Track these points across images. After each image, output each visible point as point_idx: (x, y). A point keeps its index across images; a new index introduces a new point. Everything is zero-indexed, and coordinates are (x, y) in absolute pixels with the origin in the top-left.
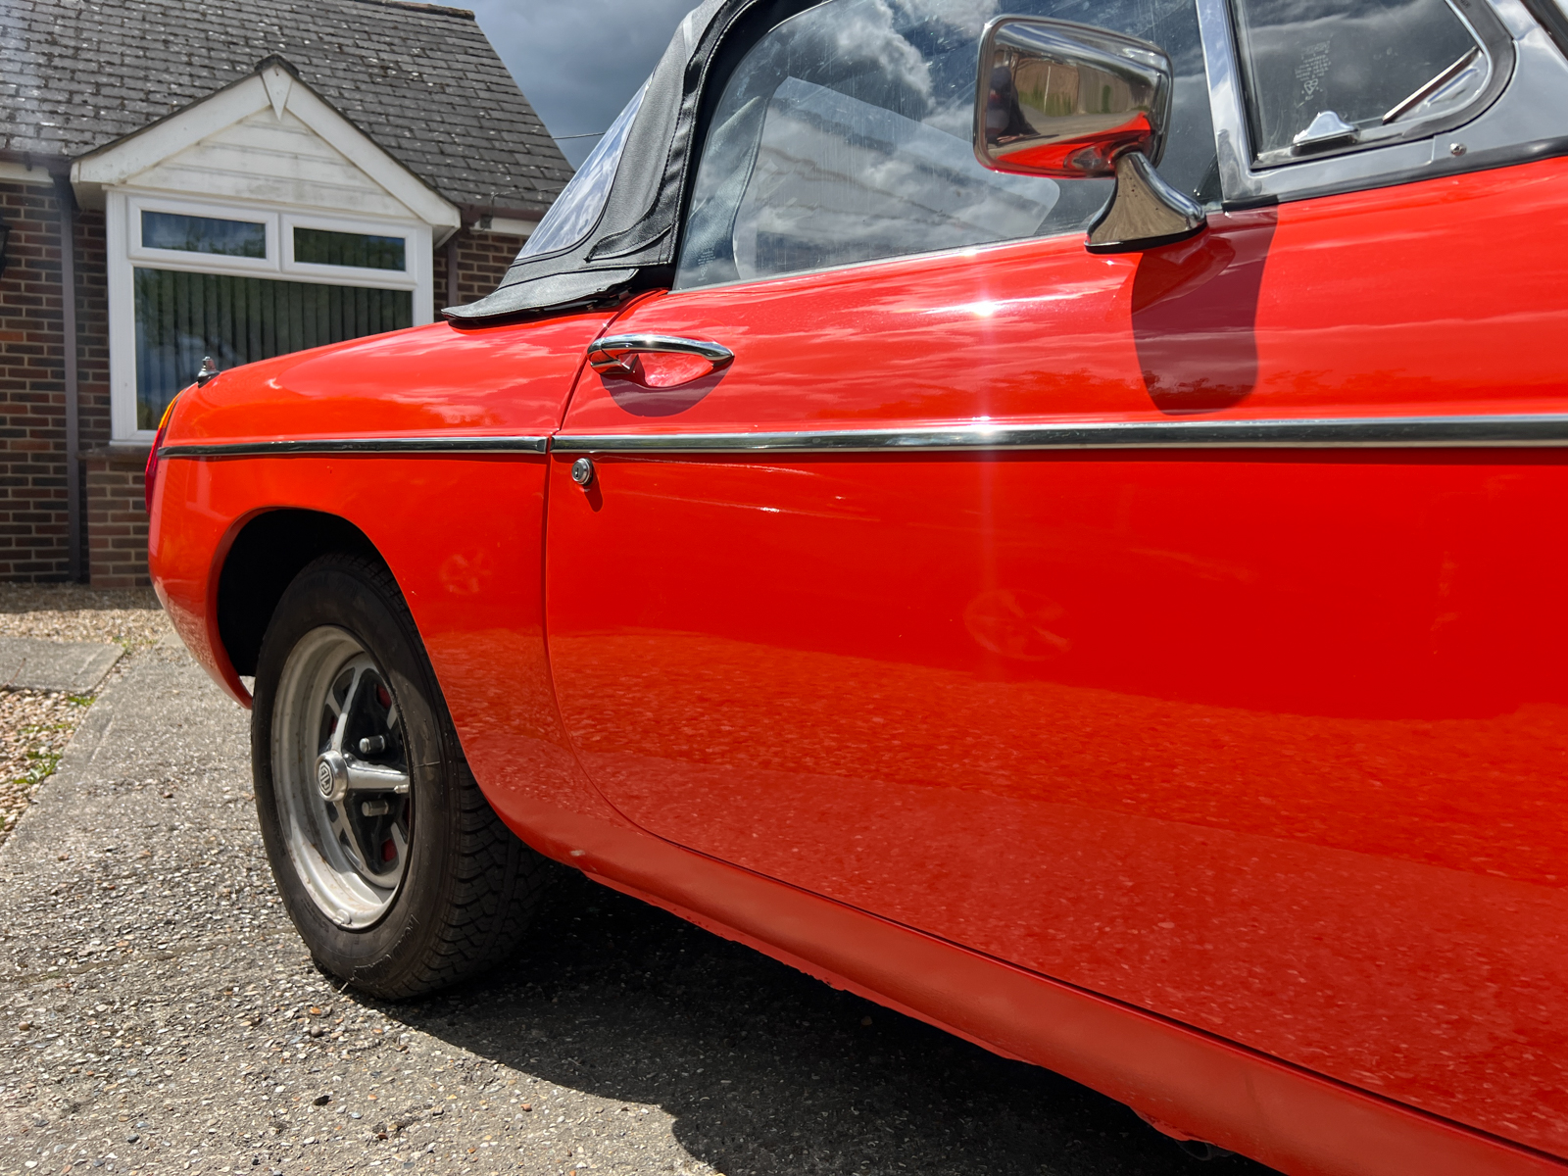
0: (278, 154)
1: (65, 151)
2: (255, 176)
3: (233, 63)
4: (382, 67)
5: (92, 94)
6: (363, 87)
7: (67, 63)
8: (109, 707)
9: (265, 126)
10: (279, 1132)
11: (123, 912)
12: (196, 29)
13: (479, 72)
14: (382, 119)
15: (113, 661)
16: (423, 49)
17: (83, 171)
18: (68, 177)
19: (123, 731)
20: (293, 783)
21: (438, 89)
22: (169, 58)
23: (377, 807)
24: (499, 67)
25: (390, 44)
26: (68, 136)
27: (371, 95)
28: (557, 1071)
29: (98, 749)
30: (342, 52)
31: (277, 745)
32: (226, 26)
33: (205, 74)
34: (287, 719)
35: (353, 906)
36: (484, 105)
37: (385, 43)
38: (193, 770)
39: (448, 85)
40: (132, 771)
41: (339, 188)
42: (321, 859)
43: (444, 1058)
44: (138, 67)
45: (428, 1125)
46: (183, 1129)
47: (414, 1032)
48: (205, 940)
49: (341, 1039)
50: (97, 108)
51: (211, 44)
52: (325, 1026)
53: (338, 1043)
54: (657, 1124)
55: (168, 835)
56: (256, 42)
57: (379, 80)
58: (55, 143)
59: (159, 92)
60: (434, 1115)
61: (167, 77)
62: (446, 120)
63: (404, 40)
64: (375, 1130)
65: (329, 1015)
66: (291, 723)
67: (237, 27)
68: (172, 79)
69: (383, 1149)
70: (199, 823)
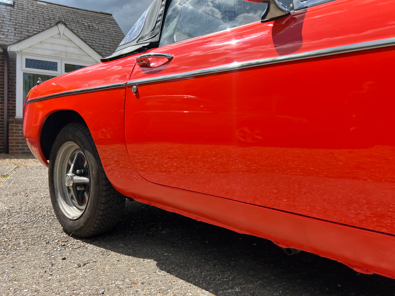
0: (61, 45)
1: (6, 44)
2: (55, 51)
3: (50, 24)
4: (88, 26)
5: (14, 30)
6: (83, 31)
7: (8, 23)
8: (12, 178)
9: (58, 38)
10: (52, 266)
11: (13, 220)
12: (41, 15)
13: (113, 28)
14: (88, 38)
15: (14, 168)
16: (99, 22)
17: (11, 48)
18: (7, 50)
19: (16, 183)
20: (59, 184)
21: (102, 32)
22: (34, 22)
23: (81, 188)
24: (118, 27)
25: (91, 21)
26: (7, 40)
27: (85, 33)
28: (126, 253)
29: (9, 186)
30: (78, 22)
31: (55, 174)
32: (49, 15)
33: (43, 26)
34: (58, 167)
35: (74, 214)
36: (114, 36)
37: (89, 20)
38: (33, 191)
39: (105, 31)
40: (18, 191)
41: (76, 54)
42: (66, 203)
43: (97, 250)
44: (26, 24)
45: (92, 264)
46: (26, 265)
47: (89, 245)
48: (35, 226)
49: (70, 246)
50: (15, 34)
51: (45, 19)
52: (66, 244)
53: (69, 247)
54: (152, 263)
55: (26, 204)
56: (56, 19)
57: (88, 29)
58: (4, 41)
59: (31, 30)
60: (94, 262)
61: (33, 27)
62: (105, 39)
63: (94, 20)
64: (78, 265)
65: (67, 241)
66: (59, 168)
67: (52, 15)
68: (34, 27)
69: (79, 269)
70: (34, 202)
